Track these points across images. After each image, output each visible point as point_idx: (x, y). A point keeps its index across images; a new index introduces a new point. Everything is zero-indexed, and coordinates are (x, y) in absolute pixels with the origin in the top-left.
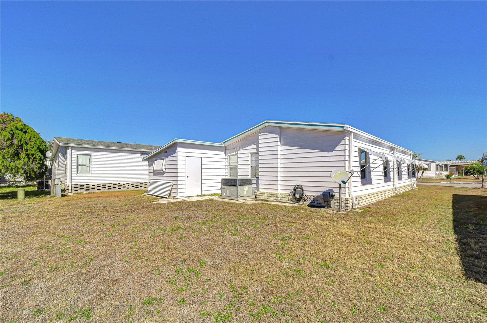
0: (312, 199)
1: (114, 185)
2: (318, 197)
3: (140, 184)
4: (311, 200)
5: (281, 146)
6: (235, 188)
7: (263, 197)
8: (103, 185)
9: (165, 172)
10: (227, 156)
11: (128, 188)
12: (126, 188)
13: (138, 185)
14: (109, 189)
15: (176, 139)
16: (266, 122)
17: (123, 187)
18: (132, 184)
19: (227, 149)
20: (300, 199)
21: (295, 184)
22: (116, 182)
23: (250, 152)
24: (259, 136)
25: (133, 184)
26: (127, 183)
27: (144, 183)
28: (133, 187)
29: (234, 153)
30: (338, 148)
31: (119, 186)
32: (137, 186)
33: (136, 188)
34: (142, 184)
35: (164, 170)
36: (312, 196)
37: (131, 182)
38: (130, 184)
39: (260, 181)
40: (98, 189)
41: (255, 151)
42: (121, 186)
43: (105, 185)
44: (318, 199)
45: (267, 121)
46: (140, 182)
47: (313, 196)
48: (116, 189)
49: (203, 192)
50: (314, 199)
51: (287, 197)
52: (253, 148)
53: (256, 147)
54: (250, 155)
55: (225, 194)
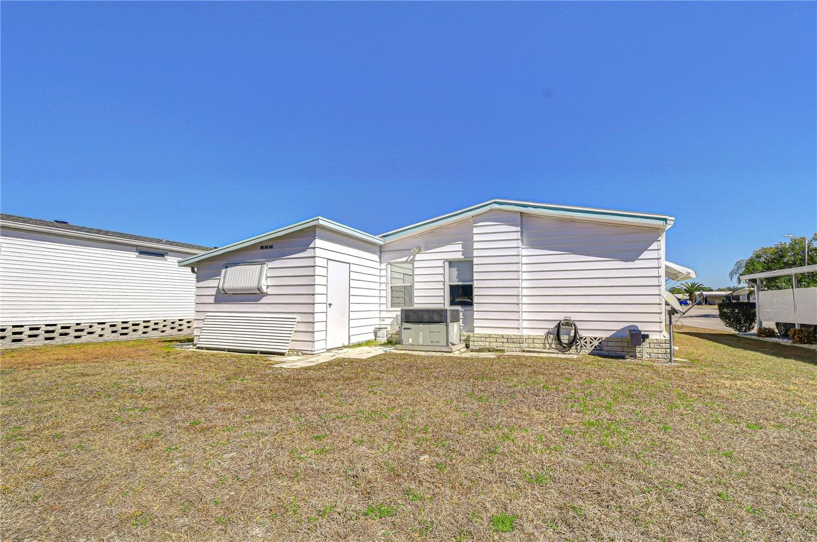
0: (596, 343)
1: (62, 328)
2: (608, 340)
3: (134, 325)
4: (594, 346)
5: (523, 248)
6: (442, 326)
7: (487, 344)
8: (31, 329)
9: (266, 294)
10: (383, 266)
11: (101, 336)
12: (95, 336)
13: (127, 328)
14: (47, 339)
15: (320, 217)
16: (495, 203)
17: (89, 333)
18: (111, 326)
19: (385, 250)
20: (570, 345)
21: (561, 317)
22: (71, 321)
23: (447, 258)
24: (474, 228)
25: (114, 326)
26: (99, 323)
27: (142, 323)
28: (113, 332)
29: (404, 259)
30: (645, 255)
31: (76, 331)
32: (125, 331)
33: (122, 334)
34: (138, 325)
35: (264, 289)
36: (595, 339)
37: (110, 320)
38: (107, 326)
39: (475, 313)
40: (14, 341)
41: (459, 256)
42: (82, 330)
43: (38, 329)
44: (610, 344)
45: (497, 200)
46: (132, 320)
47: (597, 339)
48: (69, 339)
49: (351, 337)
50: (600, 343)
51: (539, 342)
52: (455, 251)
53: (463, 250)
54: (447, 264)
55: (411, 341)
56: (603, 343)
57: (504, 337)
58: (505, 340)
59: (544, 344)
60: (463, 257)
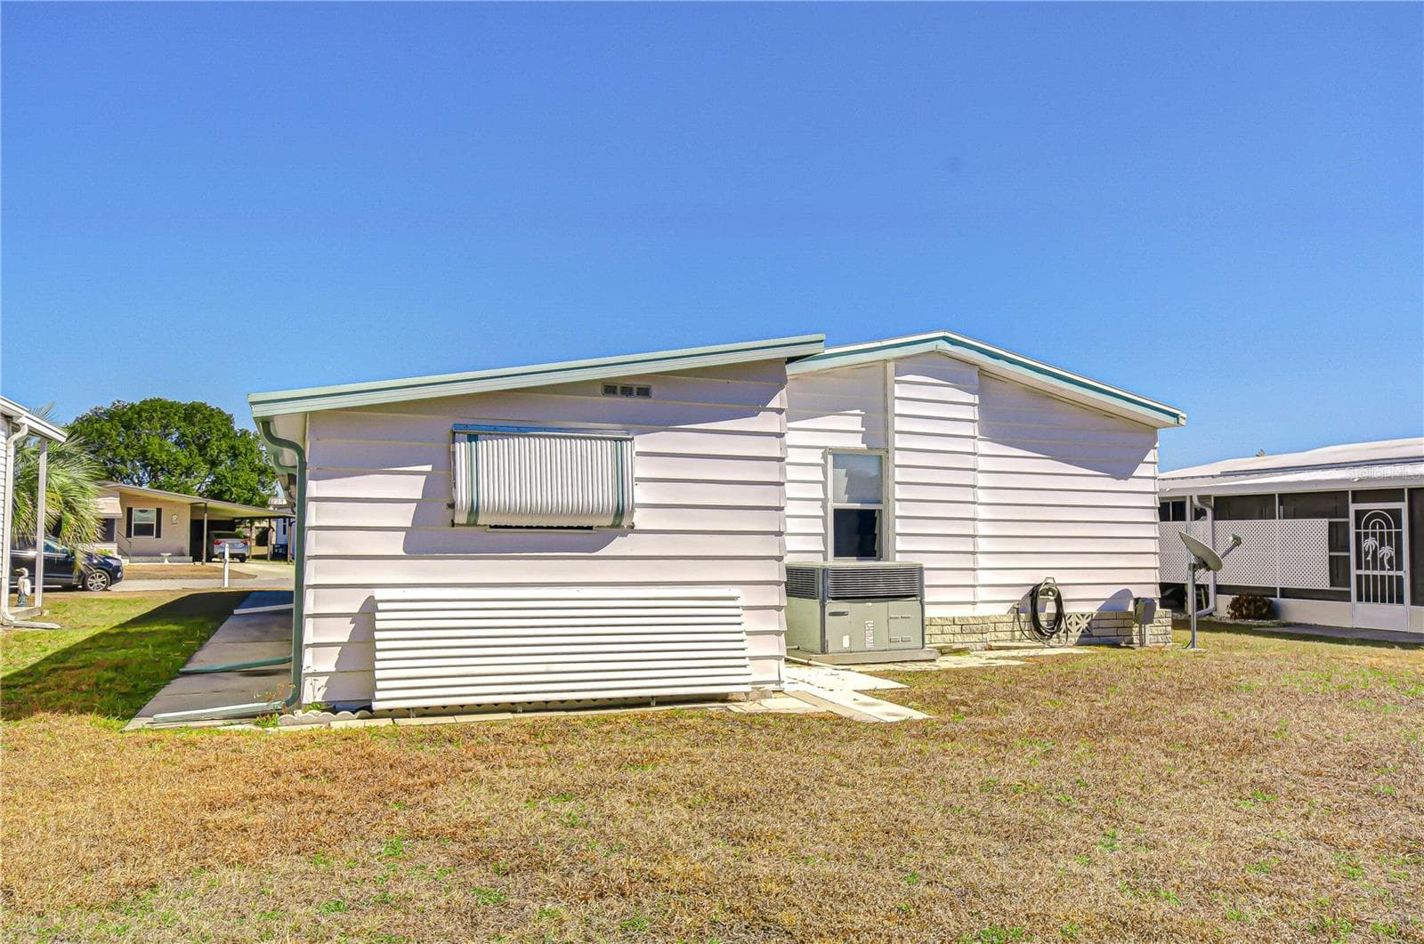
0: (1084, 624)
2: (1099, 616)
4: (1082, 628)
5: (979, 440)
6: (911, 605)
16: (944, 338)
20: (1053, 629)
23: (830, 445)
24: (897, 386)
30: (1140, 470)
36: (1083, 615)
44: (1103, 624)
50: (1089, 623)
51: (1005, 629)
52: (846, 431)
53: (864, 429)
54: (830, 458)
55: (846, 642)
56: (1093, 625)
57: (957, 622)
58: (957, 629)
59: (1013, 631)
60: (865, 446)
